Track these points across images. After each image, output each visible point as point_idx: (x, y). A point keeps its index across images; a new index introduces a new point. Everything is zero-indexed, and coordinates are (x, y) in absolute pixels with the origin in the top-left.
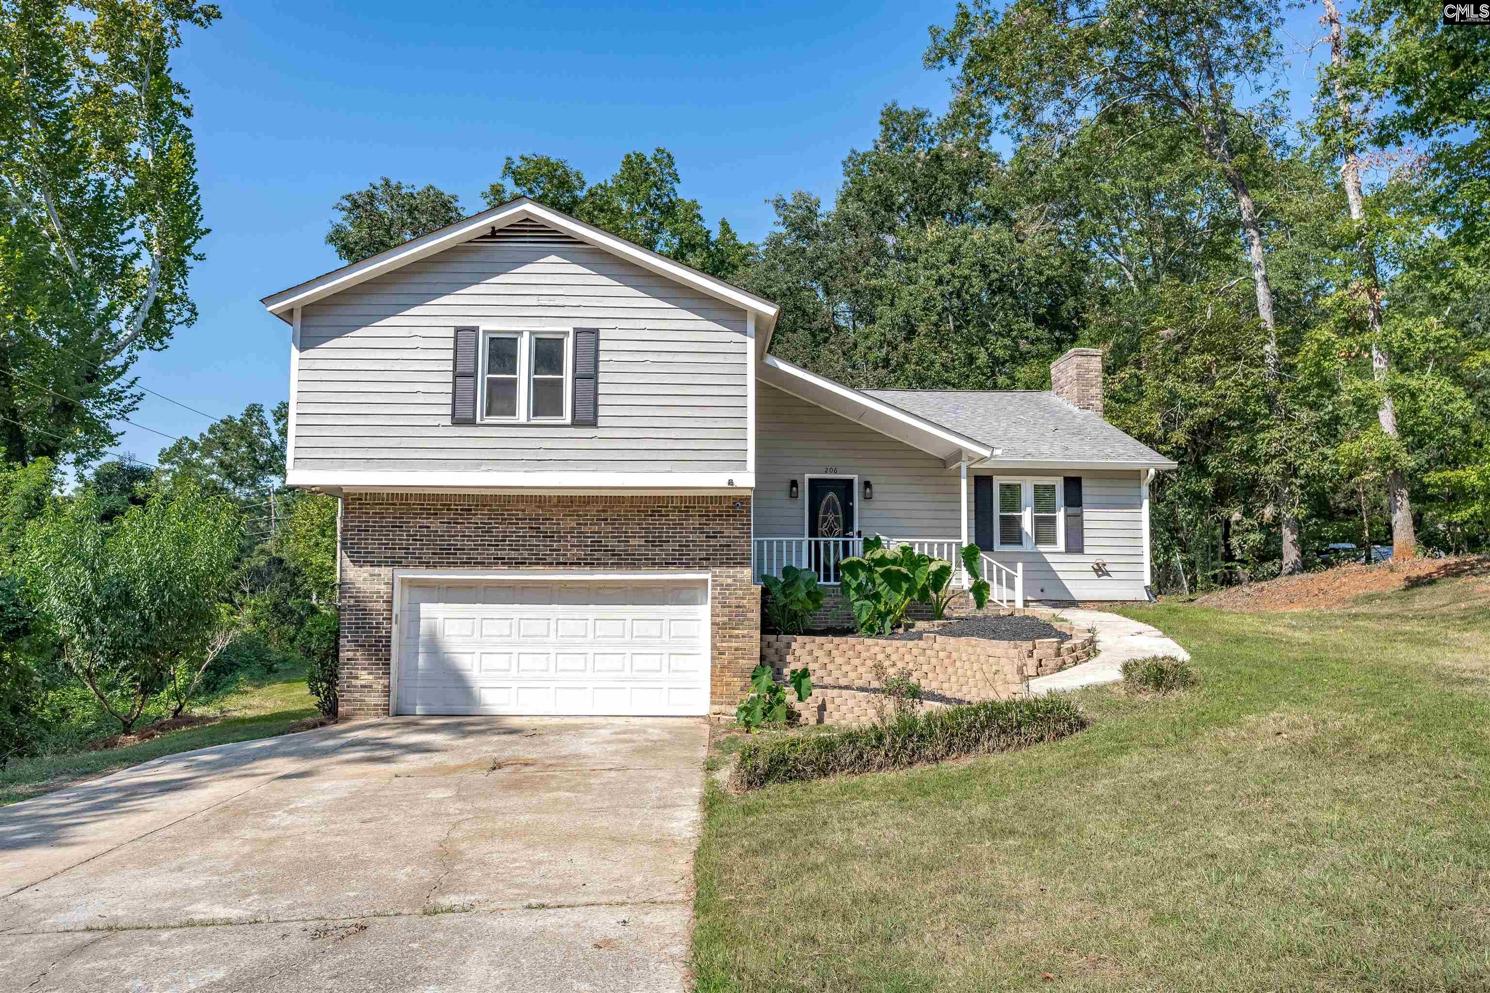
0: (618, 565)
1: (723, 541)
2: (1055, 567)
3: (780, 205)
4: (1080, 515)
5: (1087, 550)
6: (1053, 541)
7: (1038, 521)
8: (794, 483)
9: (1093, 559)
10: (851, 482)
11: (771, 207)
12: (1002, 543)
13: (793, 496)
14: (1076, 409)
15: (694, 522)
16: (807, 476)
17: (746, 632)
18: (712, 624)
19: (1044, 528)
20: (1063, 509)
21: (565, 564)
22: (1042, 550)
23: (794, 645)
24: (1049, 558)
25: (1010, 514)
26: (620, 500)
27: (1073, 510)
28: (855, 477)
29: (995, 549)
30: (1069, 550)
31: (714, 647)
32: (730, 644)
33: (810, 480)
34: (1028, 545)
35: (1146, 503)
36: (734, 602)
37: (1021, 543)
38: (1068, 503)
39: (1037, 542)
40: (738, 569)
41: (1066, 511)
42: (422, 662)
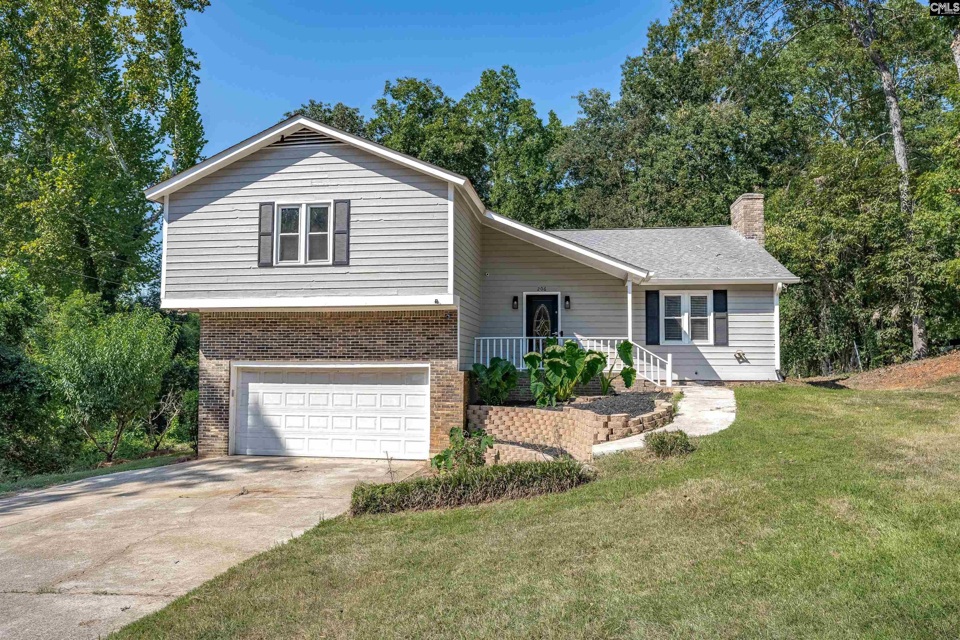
0: (369, 358)
1: (439, 341)
2: (706, 356)
3: (582, 99)
4: (726, 318)
5: (730, 344)
6: (705, 336)
7: (693, 323)
8: (515, 299)
9: (734, 350)
10: (556, 297)
11: (576, 102)
12: (666, 339)
13: (515, 307)
14: (743, 239)
15: (419, 328)
16: (525, 294)
17: (453, 403)
18: (431, 398)
19: (698, 326)
20: (712, 314)
21: (335, 357)
22: (696, 344)
23: (490, 413)
24: (701, 350)
25: (672, 318)
26: (370, 314)
27: (719, 315)
28: (559, 293)
29: (661, 343)
30: (716, 344)
31: (432, 413)
32: (443, 412)
33: (528, 297)
34: (686, 340)
35: (777, 308)
36: (446, 383)
37: (681, 339)
38: (716, 310)
39: (693, 337)
40: (449, 360)
41: (714, 315)
42: (250, 421)
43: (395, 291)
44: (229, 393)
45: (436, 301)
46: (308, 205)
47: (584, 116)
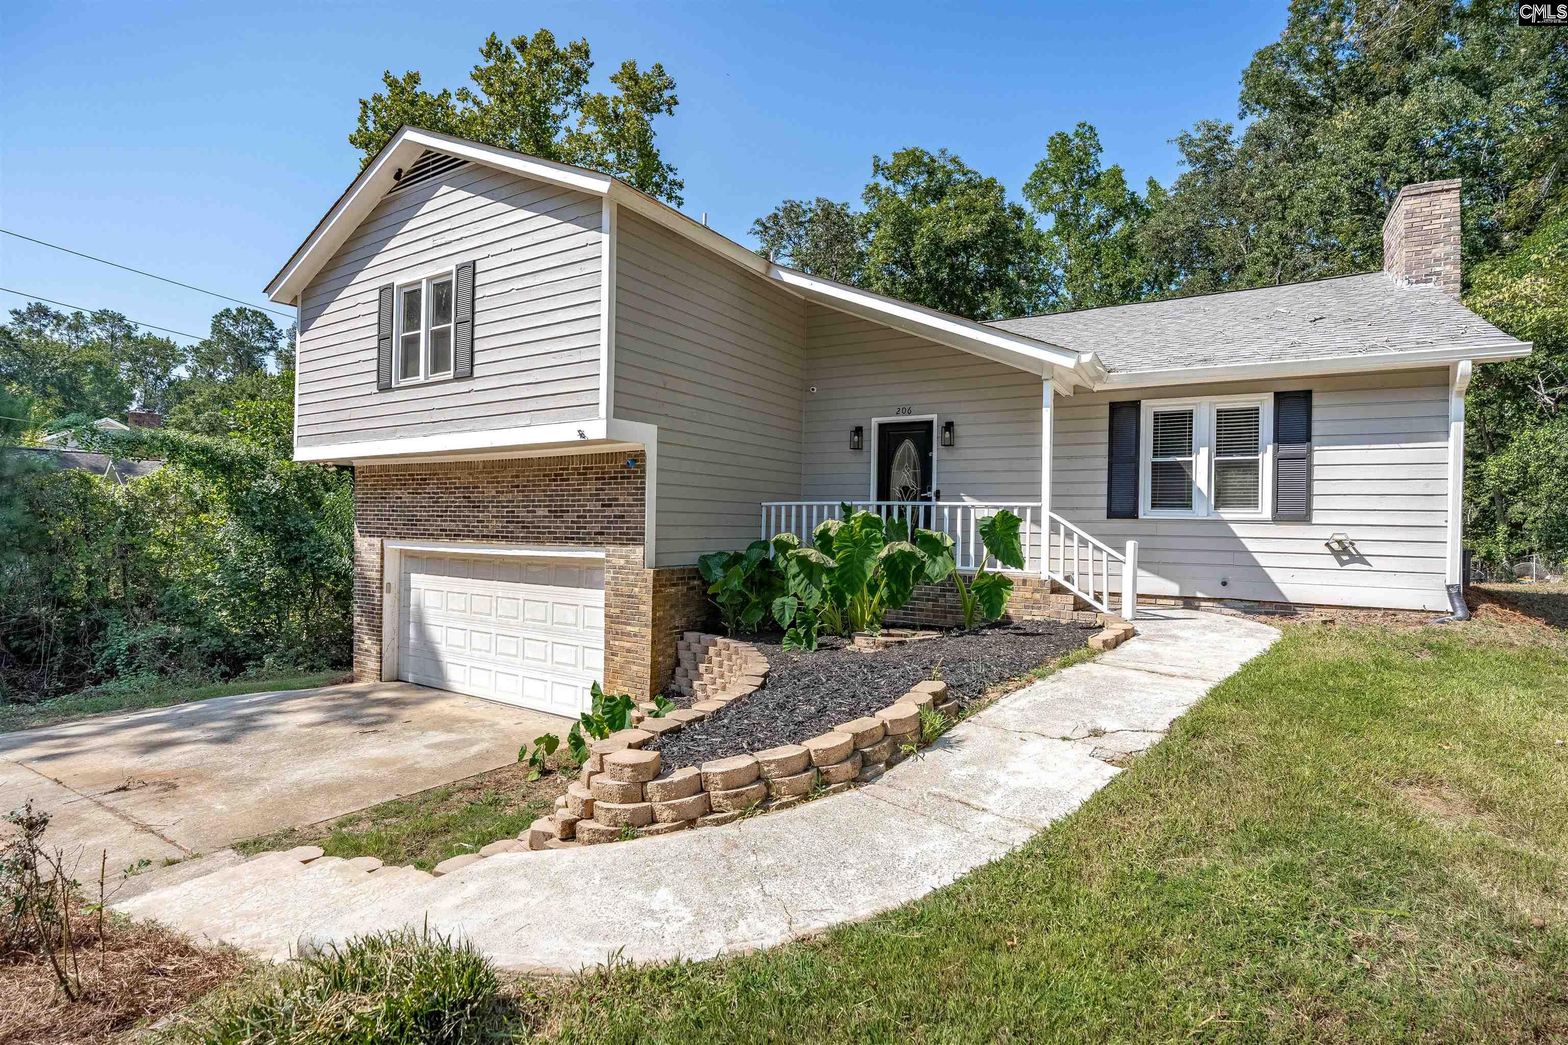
0: (526, 540)
1: (617, 511)
2: (1251, 545)
3: (1185, 143)
4: (1307, 458)
5: (1317, 518)
6: (1250, 499)
7: (1221, 470)
8: (858, 431)
9: (1327, 533)
10: (930, 423)
11: (1176, 146)
12: (1154, 506)
13: (858, 447)
14: (1401, 286)
15: (591, 487)
16: (875, 421)
17: (636, 629)
18: (606, 616)
19: (1235, 479)
20: (1270, 448)
21: (487, 536)
22: (1226, 517)
23: (712, 650)
24: (1239, 530)
25: (1171, 459)
26: (528, 462)
27: (1287, 449)
28: (934, 417)
29: (1141, 516)
30: (1278, 518)
31: (608, 646)
32: (622, 644)
33: (881, 426)
34: (1202, 509)
35: (1457, 429)
36: (626, 590)
37: (1189, 506)
38: (1278, 439)
39: (1221, 502)
40: (631, 548)
41: (1276, 450)
42: (412, 633)
43: (525, 419)
44: (381, 588)
45: (582, 435)
46: (429, 279)
47: (1188, 169)
